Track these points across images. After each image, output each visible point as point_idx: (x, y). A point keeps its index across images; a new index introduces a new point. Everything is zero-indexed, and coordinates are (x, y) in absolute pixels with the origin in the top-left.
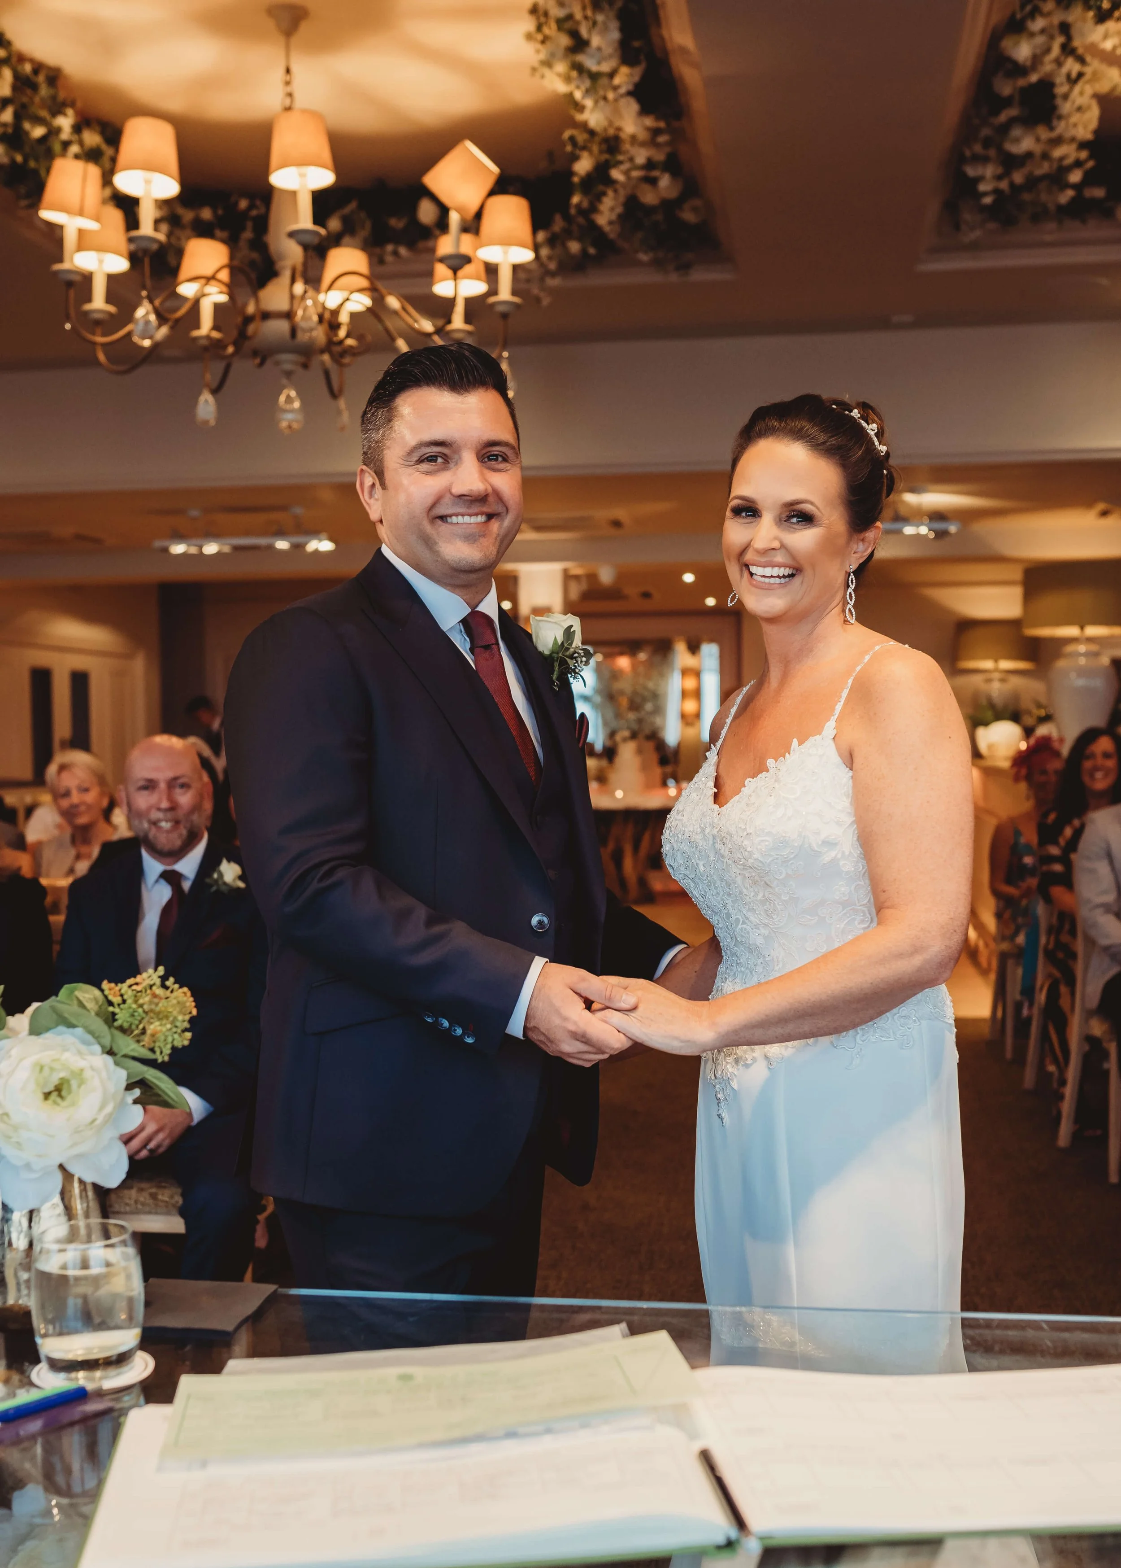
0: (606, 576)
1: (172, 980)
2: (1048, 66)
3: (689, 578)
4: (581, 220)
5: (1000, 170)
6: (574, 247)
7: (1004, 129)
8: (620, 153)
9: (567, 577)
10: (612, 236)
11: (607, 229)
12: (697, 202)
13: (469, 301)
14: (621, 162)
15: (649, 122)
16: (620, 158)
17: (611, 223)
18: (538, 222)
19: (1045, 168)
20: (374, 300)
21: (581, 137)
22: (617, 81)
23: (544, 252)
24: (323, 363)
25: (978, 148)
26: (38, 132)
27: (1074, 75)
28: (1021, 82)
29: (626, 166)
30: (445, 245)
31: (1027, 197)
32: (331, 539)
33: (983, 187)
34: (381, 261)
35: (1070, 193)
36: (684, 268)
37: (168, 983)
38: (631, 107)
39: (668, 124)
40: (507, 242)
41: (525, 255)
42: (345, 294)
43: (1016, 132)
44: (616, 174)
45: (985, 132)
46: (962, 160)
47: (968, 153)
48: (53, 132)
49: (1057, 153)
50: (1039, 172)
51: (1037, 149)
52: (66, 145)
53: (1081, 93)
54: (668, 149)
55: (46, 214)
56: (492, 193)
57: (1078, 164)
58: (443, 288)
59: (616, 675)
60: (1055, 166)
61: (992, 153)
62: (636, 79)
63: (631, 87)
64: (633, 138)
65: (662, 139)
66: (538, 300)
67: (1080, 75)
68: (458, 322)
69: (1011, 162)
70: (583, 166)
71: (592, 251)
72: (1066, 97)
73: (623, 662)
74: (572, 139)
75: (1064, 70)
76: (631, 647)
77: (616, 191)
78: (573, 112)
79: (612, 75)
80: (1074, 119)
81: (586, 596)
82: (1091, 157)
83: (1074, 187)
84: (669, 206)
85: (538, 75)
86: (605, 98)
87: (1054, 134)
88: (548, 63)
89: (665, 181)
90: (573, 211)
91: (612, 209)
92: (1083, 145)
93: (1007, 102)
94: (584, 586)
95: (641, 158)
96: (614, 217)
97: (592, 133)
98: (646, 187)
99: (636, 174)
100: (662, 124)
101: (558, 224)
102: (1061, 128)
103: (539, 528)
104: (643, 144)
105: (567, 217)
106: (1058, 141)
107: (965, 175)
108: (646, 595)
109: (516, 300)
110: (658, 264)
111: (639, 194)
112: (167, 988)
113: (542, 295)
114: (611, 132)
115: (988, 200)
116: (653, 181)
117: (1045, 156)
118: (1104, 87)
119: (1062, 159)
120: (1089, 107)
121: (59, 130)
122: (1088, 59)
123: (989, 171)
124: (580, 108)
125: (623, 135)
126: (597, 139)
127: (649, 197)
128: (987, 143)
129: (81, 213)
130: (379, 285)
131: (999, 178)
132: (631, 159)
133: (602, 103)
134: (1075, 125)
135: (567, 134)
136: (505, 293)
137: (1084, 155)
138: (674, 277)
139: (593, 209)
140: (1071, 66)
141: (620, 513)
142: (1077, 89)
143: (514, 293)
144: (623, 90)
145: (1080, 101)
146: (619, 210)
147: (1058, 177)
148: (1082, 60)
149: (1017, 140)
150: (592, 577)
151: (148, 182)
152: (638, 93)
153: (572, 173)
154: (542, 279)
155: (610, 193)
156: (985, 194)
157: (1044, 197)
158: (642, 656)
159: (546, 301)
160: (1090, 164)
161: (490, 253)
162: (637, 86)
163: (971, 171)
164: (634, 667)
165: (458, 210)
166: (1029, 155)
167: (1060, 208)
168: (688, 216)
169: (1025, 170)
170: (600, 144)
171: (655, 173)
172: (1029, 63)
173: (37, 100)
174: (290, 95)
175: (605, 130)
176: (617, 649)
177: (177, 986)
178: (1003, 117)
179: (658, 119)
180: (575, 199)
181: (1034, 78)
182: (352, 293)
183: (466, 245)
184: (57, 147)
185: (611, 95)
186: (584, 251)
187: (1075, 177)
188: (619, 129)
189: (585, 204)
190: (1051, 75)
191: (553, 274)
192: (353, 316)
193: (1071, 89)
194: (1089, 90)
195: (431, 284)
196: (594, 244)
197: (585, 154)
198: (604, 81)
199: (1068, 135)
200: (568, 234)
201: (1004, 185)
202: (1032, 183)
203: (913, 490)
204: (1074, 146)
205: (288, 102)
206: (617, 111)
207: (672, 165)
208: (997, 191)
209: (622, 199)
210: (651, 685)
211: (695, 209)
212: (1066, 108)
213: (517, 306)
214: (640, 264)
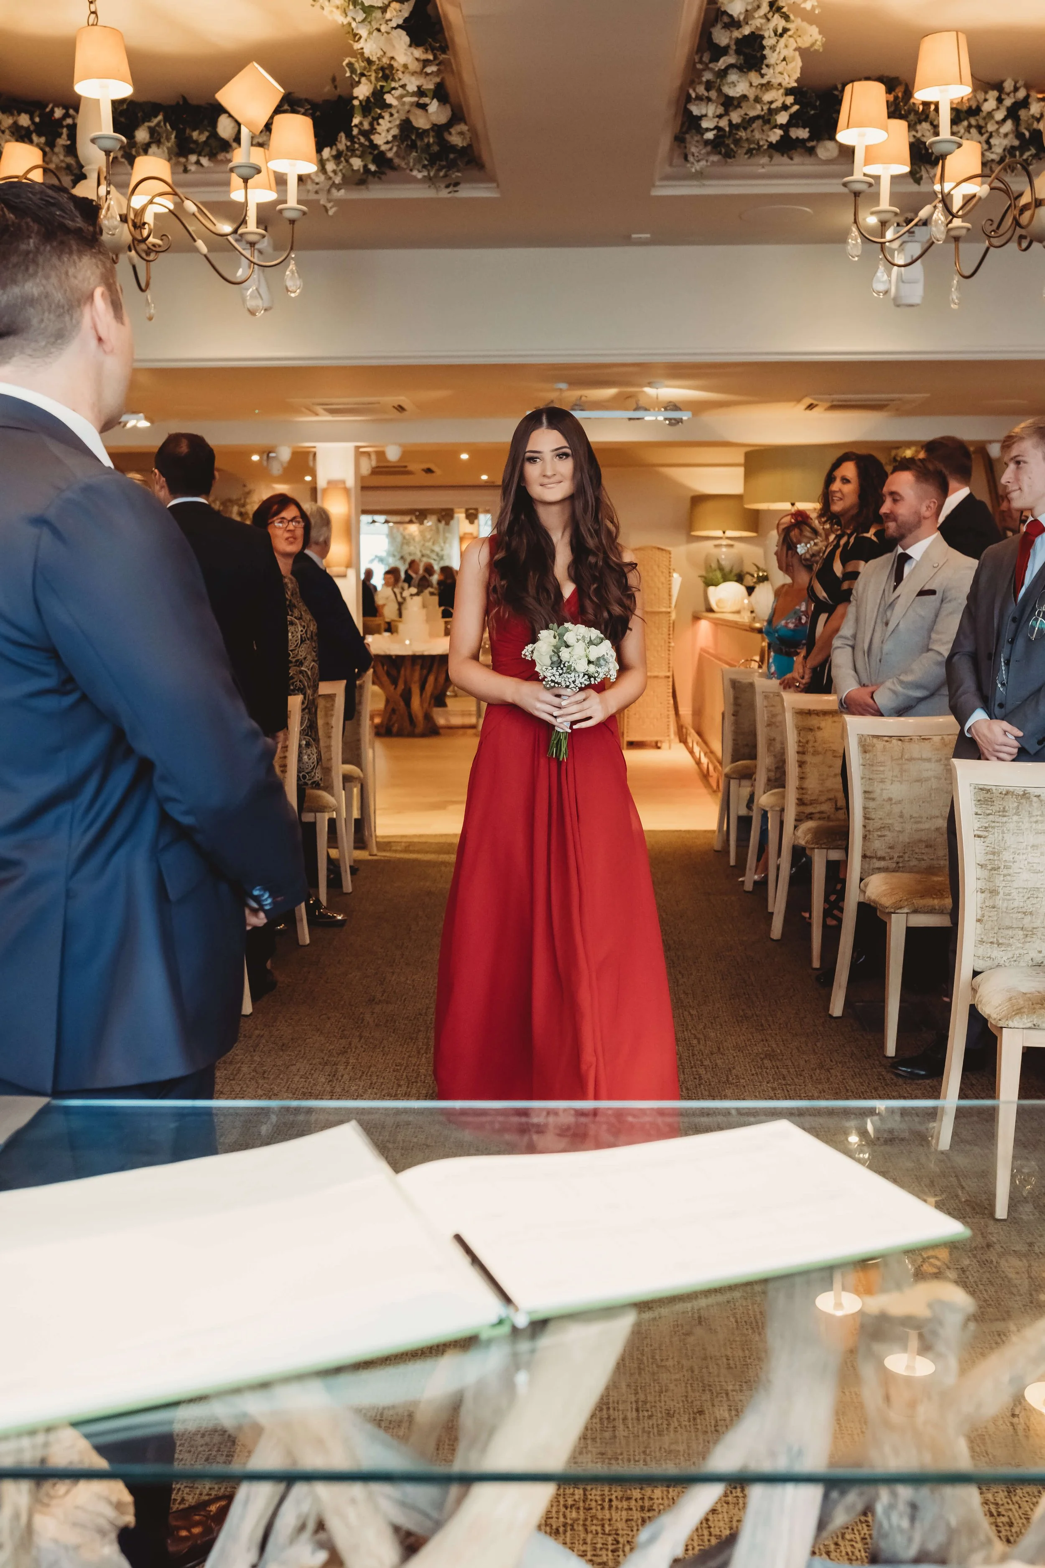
0: (393, 454)
2: (757, 22)
3: (464, 456)
4: (362, 140)
5: (720, 110)
6: (357, 163)
7: (723, 74)
8: (393, 80)
9: (359, 454)
10: (390, 155)
11: (384, 148)
12: (463, 127)
13: (260, 207)
14: (394, 88)
15: (418, 53)
16: (393, 84)
17: (387, 143)
18: (323, 139)
19: (757, 110)
20: (175, 204)
21: (359, 65)
22: (388, 16)
23: (330, 166)
24: (130, 259)
25: (701, 90)
27: (780, 31)
28: (737, 34)
29: (400, 91)
30: (240, 156)
31: (742, 134)
32: (147, 418)
33: (705, 124)
34: (186, 171)
35: (779, 132)
36: (454, 185)
38: (402, 39)
39: (435, 57)
40: (293, 154)
41: (310, 168)
42: (149, 198)
43: (733, 77)
44: (389, 99)
45: (707, 76)
46: (689, 99)
47: (693, 95)
49: (767, 97)
50: (752, 113)
51: (751, 94)
53: (786, 46)
54: (438, 80)
56: (278, 111)
57: (785, 107)
58: (237, 195)
59: (406, 541)
60: (766, 108)
61: (713, 94)
62: (406, 14)
63: (400, 22)
64: (405, 66)
65: (429, 70)
66: (327, 210)
67: (785, 30)
68: (252, 225)
69: (729, 103)
70: (363, 91)
71: (373, 168)
72: (773, 48)
73: (413, 529)
74: (350, 65)
75: (771, 25)
76: (420, 515)
77: (391, 115)
78: (352, 42)
79: (384, 9)
80: (781, 67)
81: (376, 471)
82: (795, 103)
83: (781, 127)
84: (439, 130)
85: (318, 6)
86: (379, 30)
87: (764, 81)
89: (434, 106)
90: (355, 131)
91: (388, 131)
92: (789, 92)
93: (723, 51)
94: (374, 463)
95: (412, 88)
96: (390, 138)
97: (369, 62)
98: (419, 112)
99: (408, 99)
100: (430, 56)
101: (343, 142)
102: (770, 75)
103: (332, 412)
104: (413, 74)
105: (350, 137)
106: (767, 86)
107: (691, 112)
108: (429, 471)
109: (303, 208)
110: (430, 180)
111: (412, 119)
113: (329, 205)
114: (385, 60)
115: (710, 135)
116: (423, 107)
117: (757, 100)
118: (805, 42)
119: (771, 103)
120: (793, 59)
122: (792, 17)
123: (711, 110)
124: (356, 37)
125: (395, 64)
126: (374, 67)
127: (421, 122)
128: (709, 86)
130: (179, 191)
131: (720, 117)
132: (403, 86)
133: (375, 33)
134: (781, 73)
135: (344, 64)
136: (292, 201)
137: (790, 100)
138: (444, 193)
139: (372, 130)
140: (777, 22)
141: (402, 399)
142: (783, 41)
143: (301, 202)
144: (394, 24)
145: (784, 53)
146: (395, 131)
147: (767, 119)
148: (786, 18)
149: (734, 84)
150: (381, 455)
152: (407, 26)
153: (353, 97)
154: (329, 191)
155: (387, 116)
156: (707, 130)
157: (757, 135)
158: (429, 523)
159: (333, 211)
160: (796, 107)
161: (279, 165)
162: (406, 20)
163: (695, 110)
164: (422, 533)
165: (249, 125)
166: (744, 97)
167: (771, 145)
168: (455, 139)
169: (741, 112)
170: (376, 72)
171: (426, 100)
172: (742, 18)
175: (379, 59)
176: (407, 518)
178: (722, 63)
179: (426, 51)
180: (356, 121)
181: (747, 31)
182: (153, 197)
183: (256, 156)
185: (383, 28)
186: (365, 168)
187: (782, 118)
188: (393, 59)
189: (366, 126)
190: (760, 29)
191: (338, 187)
192: (157, 216)
193: (778, 41)
194: (793, 44)
195: (229, 192)
196: (374, 161)
197: (363, 79)
198: (378, 14)
199: (775, 81)
200: (351, 150)
201: (724, 123)
202: (748, 122)
203: (650, 385)
204: (782, 91)
206: (389, 41)
207: (441, 93)
208: (717, 128)
209: (398, 122)
210: (437, 548)
211: (461, 133)
212: (772, 58)
213: (305, 214)
214: (415, 180)
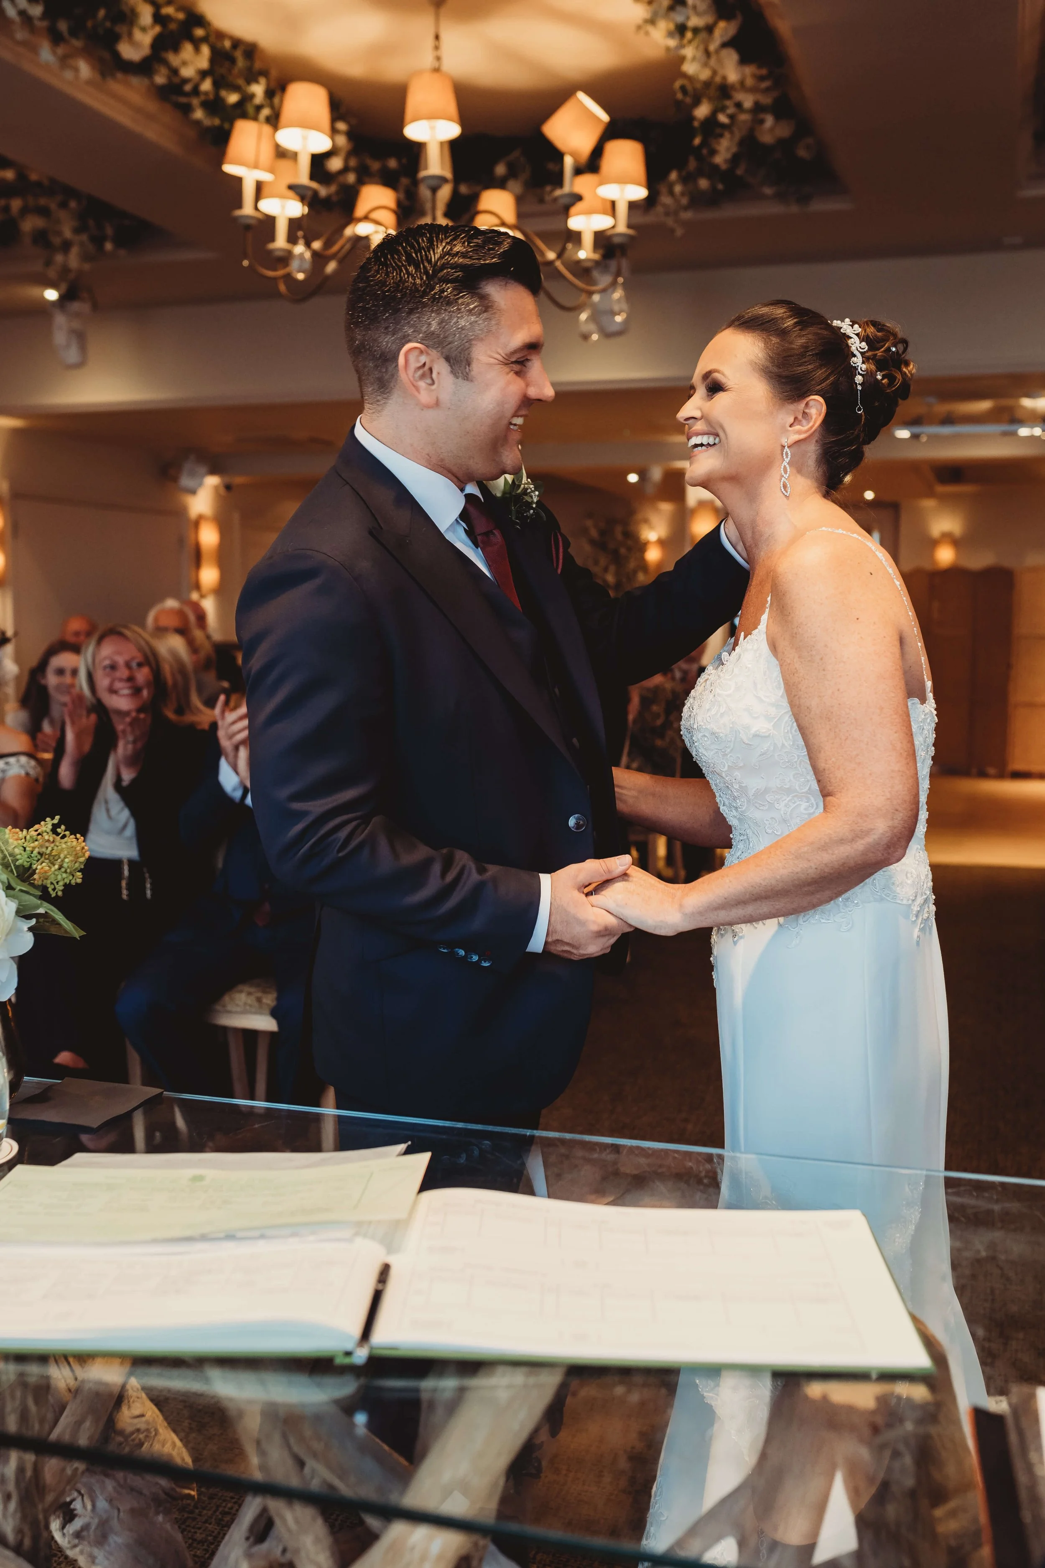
1: (63, 827)
6: (704, 184)
8: (728, 97)
10: (738, 172)
11: (725, 167)
12: (810, 140)
13: (596, 234)
14: (729, 107)
15: (750, 70)
16: (727, 103)
17: (726, 161)
21: (692, 88)
22: (716, 33)
23: (678, 189)
26: (233, 98)
29: (734, 109)
36: (804, 199)
37: (59, 830)
38: (731, 57)
39: (772, 71)
40: (622, 180)
41: (640, 193)
44: (722, 118)
48: (247, 98)
52: (259, 108)
54: (774, 93)
55: (229, 168)
56: (605, 137)
58: (575, 224)
62: (734, 31)
63: (730, 39)
64: (740, 85)
65: (765, 85)
66: (672, 231)
68: (588, 253)
70: (703, 112)
71: (721, 187)
74: (682, 88)
77: (728, 135)
78: (678, 64)
79: (711, 28)
84: (786, 145)
85: (642, 32)
86: (709, 50)
88: (652, 21)
89: (772, 122)
91: (728, 149)
95: (748, 103)
96: (728, 156)
97: (702, 83)
99: (743, 117)
100: (764, 72)
101: (690, 164)
104: (750, 90)
109: (631, 232)
110: (780, 196)
112: (58, 834)
113: (674, 226)
114: (718, 79)
121: (252, 96)
124: (682, 59)
125: (729, 83)
127: (765, 137)
129: (256, 166)
132: (739, 104)
135: (677, 84)
136: (622, 227)
138: (796, 208)
139: (713, 149)
143: (629, 226)
144: (722, 42)
146: (734, 150)
151: (305, 138)
152: (736, 43)
153: (692, 118)
154: (676, 213)
155: (724, 136)
159: (679, 232)
161: (608, 191)
162: (735, 37)
165: (572, 155)
168: (802, 153)
170: (713, 92)
171: (762, 116)
173: (236, 71)
174: (438, 59)
175: (714, 80)
177: (67, 833)
179: (760, 67)
180: (697, 142)
184: (251, 110)
185: (714, 47)
186: (713, 188)
188: (724, 78)
189: (705, 146)
191: (686, 208)
195: (566, 220)
196: (719, 181)
197: (703, 101)
198: (705, 34)
200: (699, 171)
203: (1026, 396)
205: (436, 65)
206: (720, 62)
207: (777, 108)
209: (737, 141)
211: (809, 147)
213: (631, 237)
214: (765, 196)
